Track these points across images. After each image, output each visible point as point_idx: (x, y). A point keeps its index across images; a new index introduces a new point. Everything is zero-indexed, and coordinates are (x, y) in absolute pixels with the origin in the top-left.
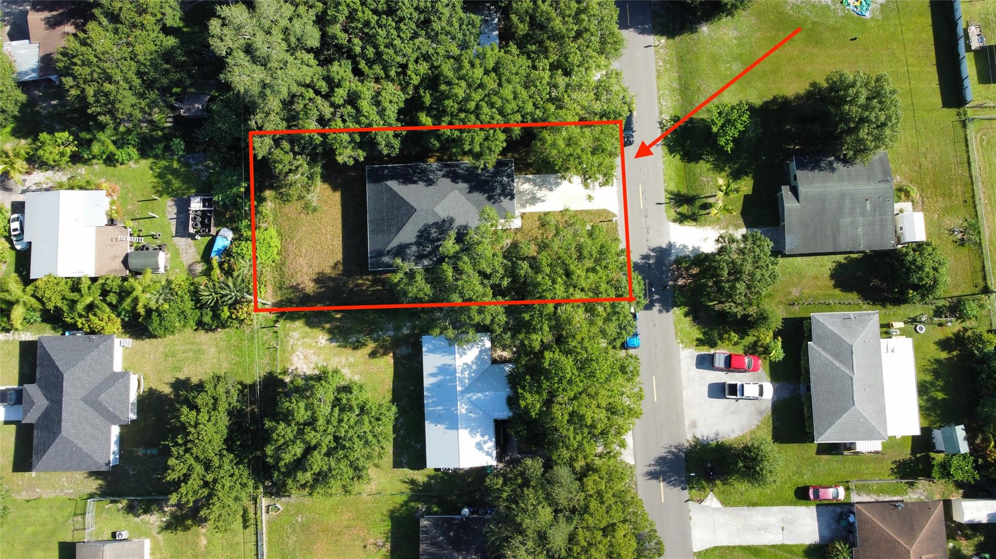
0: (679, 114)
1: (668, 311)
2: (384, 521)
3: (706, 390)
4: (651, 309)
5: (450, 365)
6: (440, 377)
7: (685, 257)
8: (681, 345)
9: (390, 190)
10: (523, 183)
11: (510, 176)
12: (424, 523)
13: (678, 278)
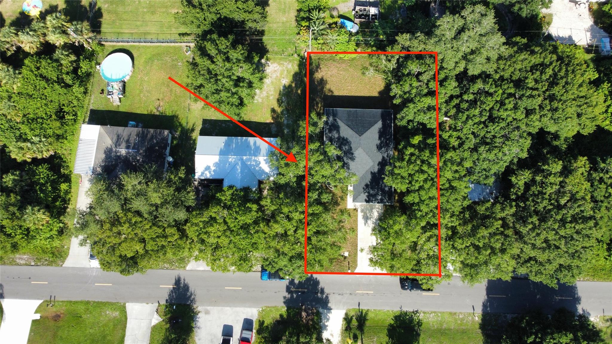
0: (423, 326)
1: (285, 303)
2: (172, 112)
3: (229, 324)
4: (287, 291)
5: (260, 153)
6: (253, 148)
7: (321, 319)
8: (261, 309)
9: (376, 122)
10: (378, 212)
11: (381, 201)
12: (166, 132)
13: (307, 312)
